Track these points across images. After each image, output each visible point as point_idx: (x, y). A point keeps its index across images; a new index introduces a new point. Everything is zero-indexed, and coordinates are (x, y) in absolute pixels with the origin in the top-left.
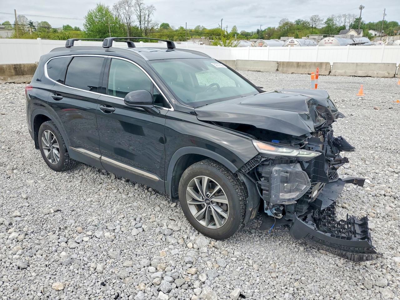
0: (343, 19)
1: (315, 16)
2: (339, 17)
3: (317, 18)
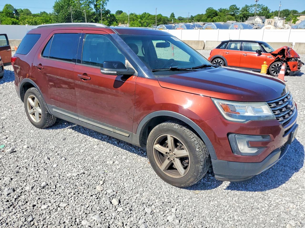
0: (254, 8)
1: (233, 5)
2: (251, 6)
3: (235, 7)
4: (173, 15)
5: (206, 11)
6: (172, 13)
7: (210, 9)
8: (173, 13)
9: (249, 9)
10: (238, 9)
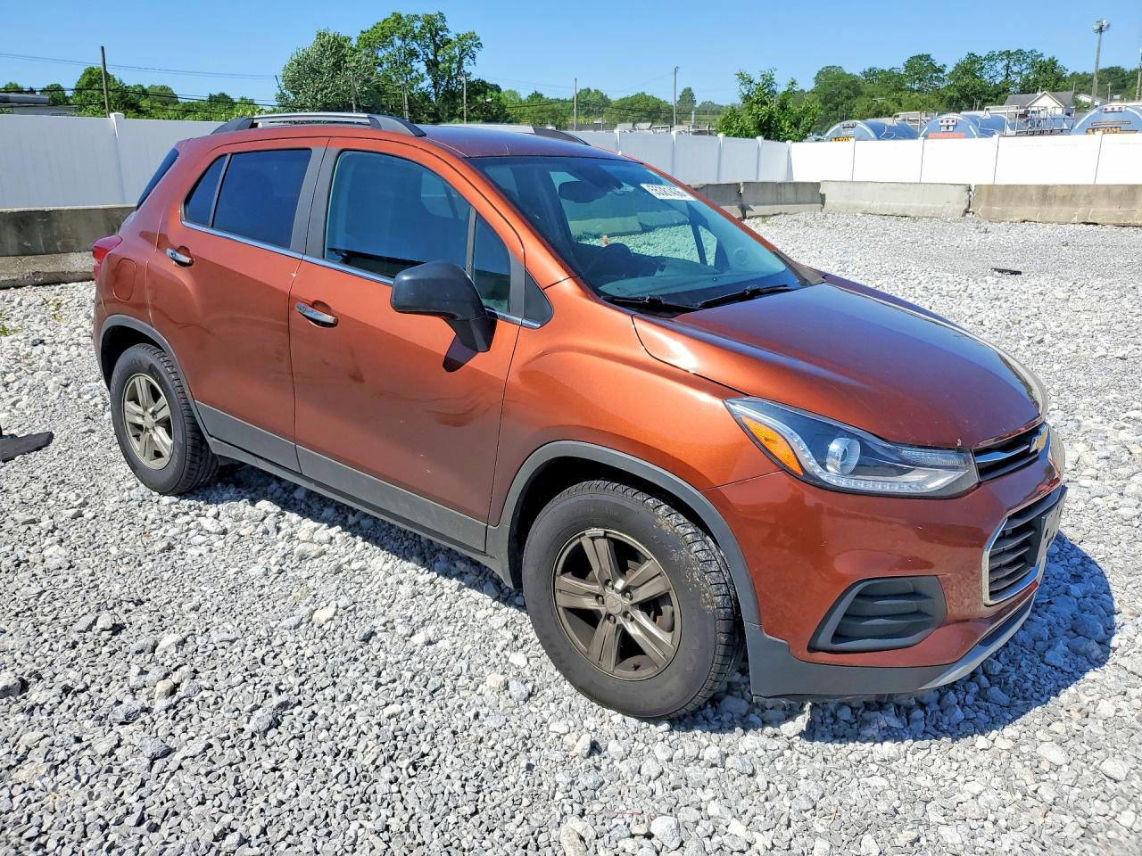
0: (1000, 66)
1: (920, 57)
2: (990, 58)
3: (926, 64)
4: (688, 95)
5: (817, 79)
6: (685, 90)
7: (831, 72)
8: (690, 89)
9: (983, 68)
10: (941, 71)
